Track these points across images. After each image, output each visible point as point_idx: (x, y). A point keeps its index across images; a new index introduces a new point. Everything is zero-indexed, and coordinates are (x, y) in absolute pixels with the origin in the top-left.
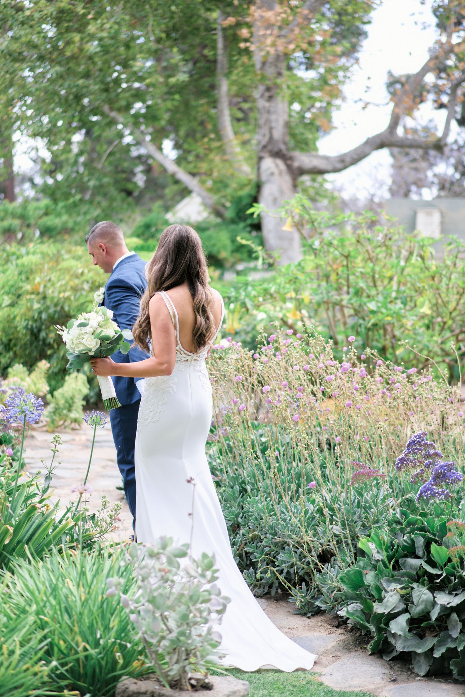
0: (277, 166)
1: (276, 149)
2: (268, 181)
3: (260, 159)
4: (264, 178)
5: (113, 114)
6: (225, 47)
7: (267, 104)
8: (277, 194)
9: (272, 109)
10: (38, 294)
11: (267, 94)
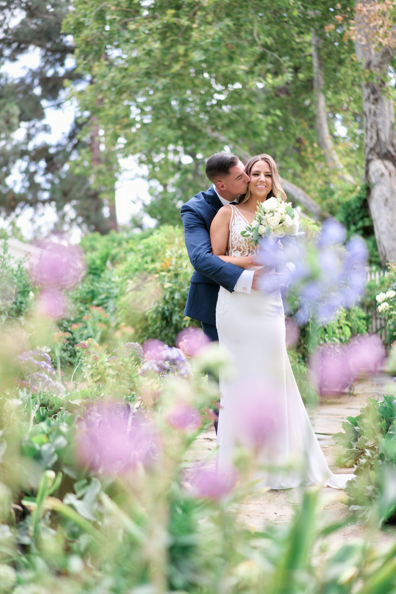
0: (386, 167)
1: (384, 151)
2: (378, 182)
3: (368, 162)
4: (373, 180)
5: (216, 134)
6: (321, 66)
7: (373, 107)
8: (388, 195)
9: (378, 111)
10: (169, 271)
11: (372, 97)
